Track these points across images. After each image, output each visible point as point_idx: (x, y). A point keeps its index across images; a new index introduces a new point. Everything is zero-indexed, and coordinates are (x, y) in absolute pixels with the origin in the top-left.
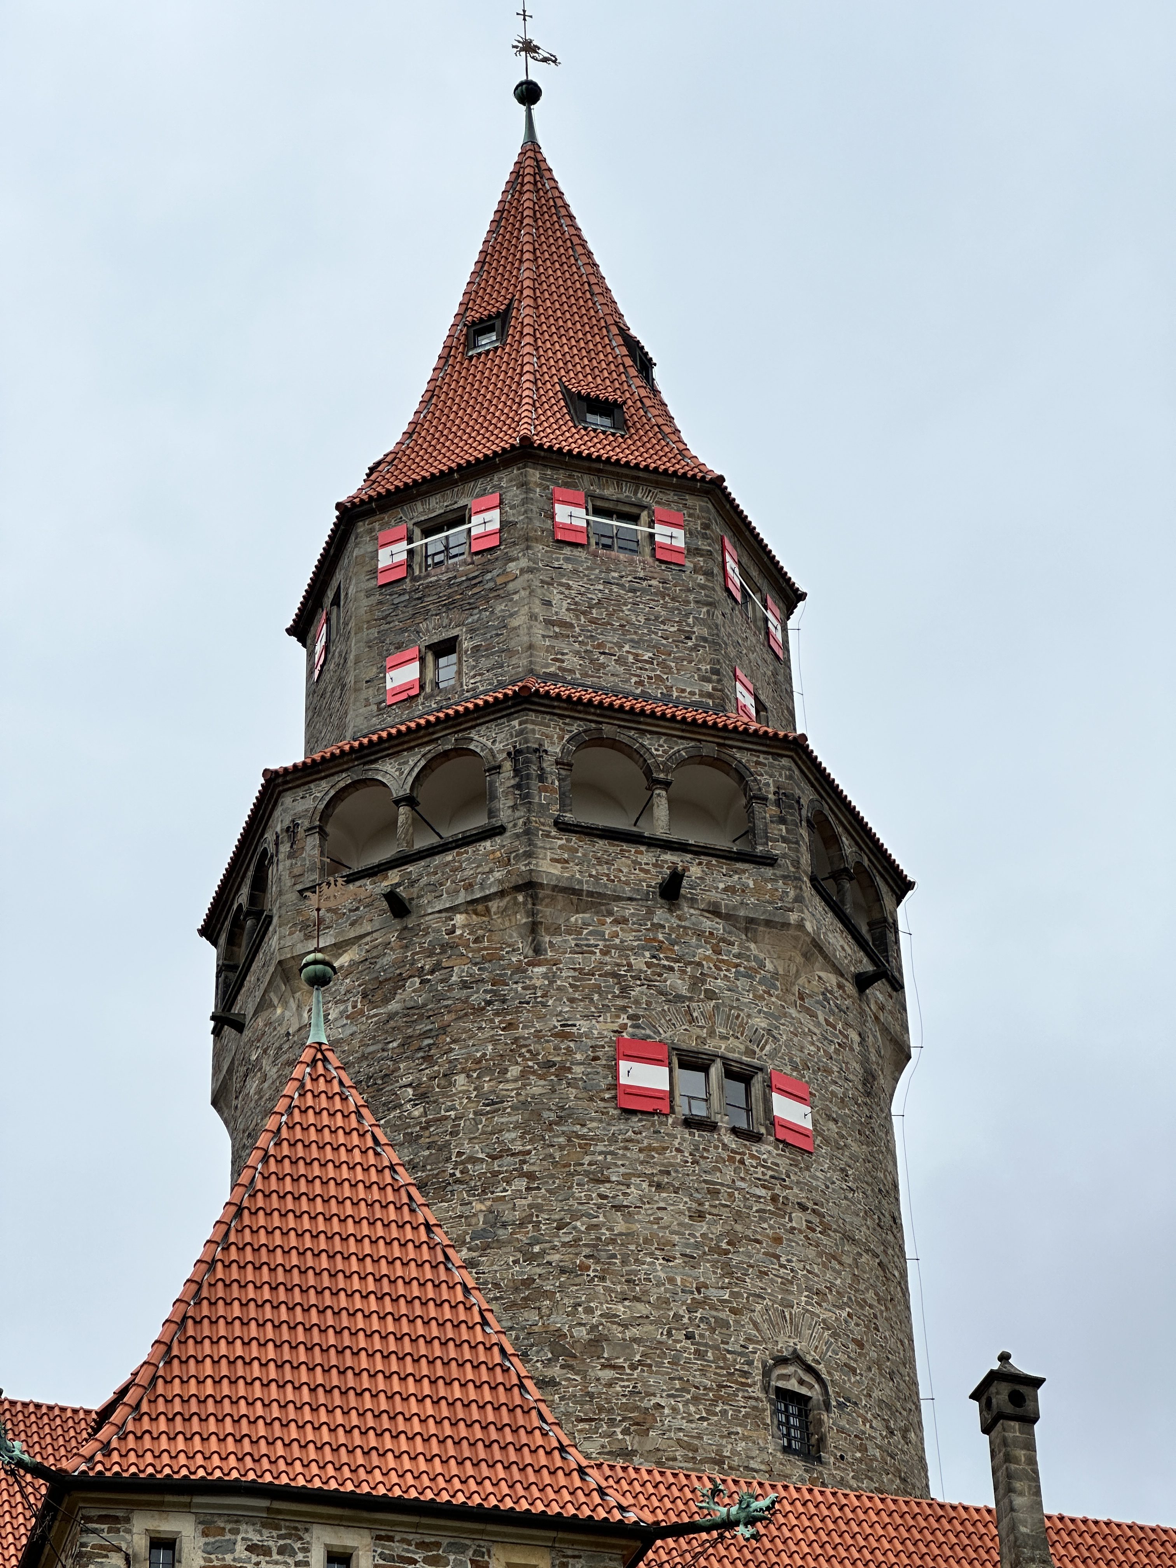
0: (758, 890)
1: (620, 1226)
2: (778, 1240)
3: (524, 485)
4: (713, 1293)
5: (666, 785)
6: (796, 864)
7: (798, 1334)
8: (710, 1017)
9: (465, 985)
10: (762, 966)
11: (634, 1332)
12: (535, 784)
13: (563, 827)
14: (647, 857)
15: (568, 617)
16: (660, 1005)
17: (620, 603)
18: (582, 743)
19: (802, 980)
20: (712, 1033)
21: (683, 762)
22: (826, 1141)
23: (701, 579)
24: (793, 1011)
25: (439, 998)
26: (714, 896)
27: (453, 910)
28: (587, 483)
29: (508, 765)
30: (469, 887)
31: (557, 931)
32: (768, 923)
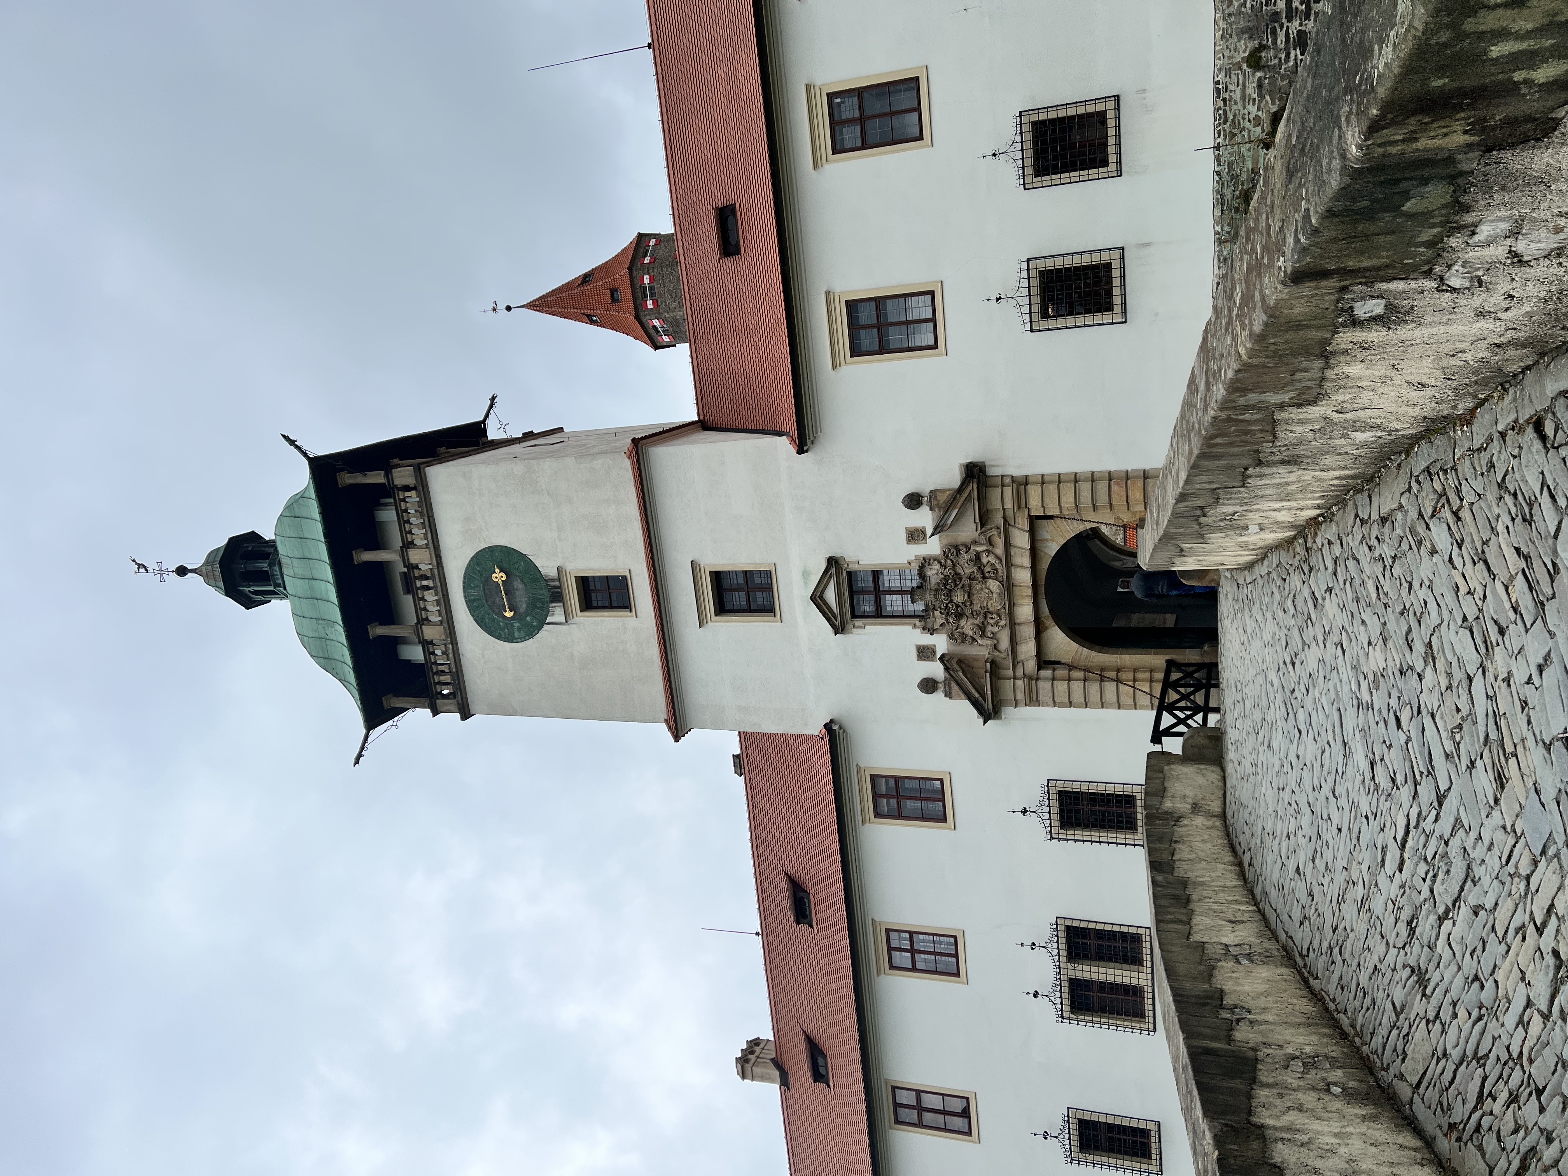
3: (645, 315)
15: (677, 303)
28: (639, 301)
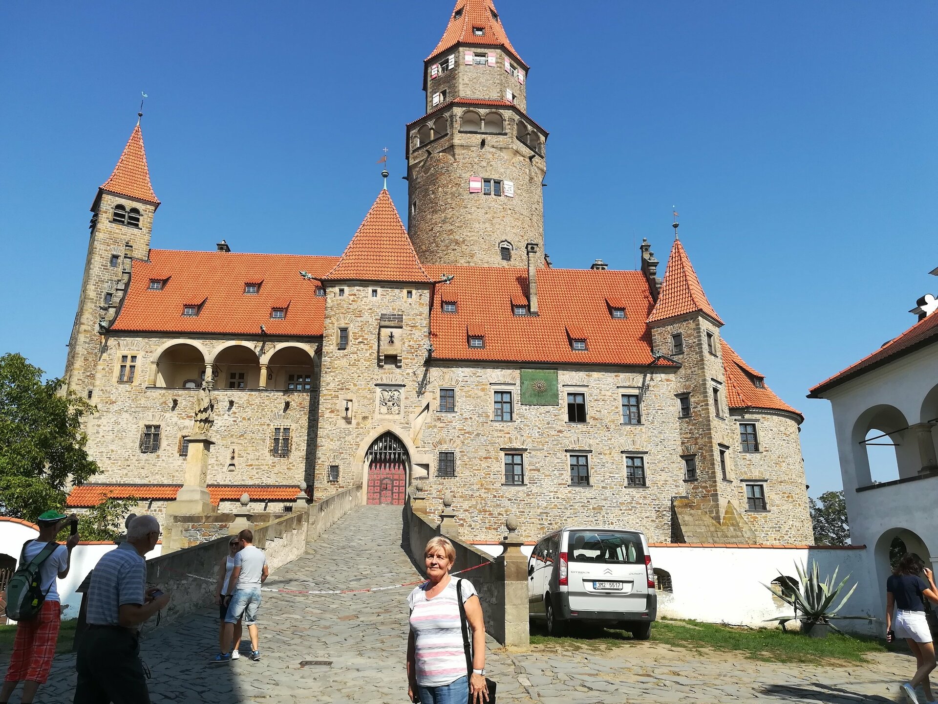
0: (503, 141)
1: (470, 217)
2: (504, 217)
3: (460, 52)
4: (488, 229)
5: (484, 119)
6: (512, 134)
7: (507, 235)
8: (491, 171)
9: (441, 168)
10: (504, 158)
11: (471, 238)
12: (454, 123)
13: (460, 132)
14: (479, 136)
15: (468, 82)
16: (480, 169)
17: (480, 77)
18: (465, 113)
19: (514, 160)
20: (491, 174)
21: (488, 114)
22: (518, 195)
23: (499, 69)
24: (511, 167)
25: (437, 171)
26: (493, 144)
27: (439, 152)
28: (473, 49)
29: (449, 119)
30: (442, 147)
31: (459, 155)
32: (505, 148)
